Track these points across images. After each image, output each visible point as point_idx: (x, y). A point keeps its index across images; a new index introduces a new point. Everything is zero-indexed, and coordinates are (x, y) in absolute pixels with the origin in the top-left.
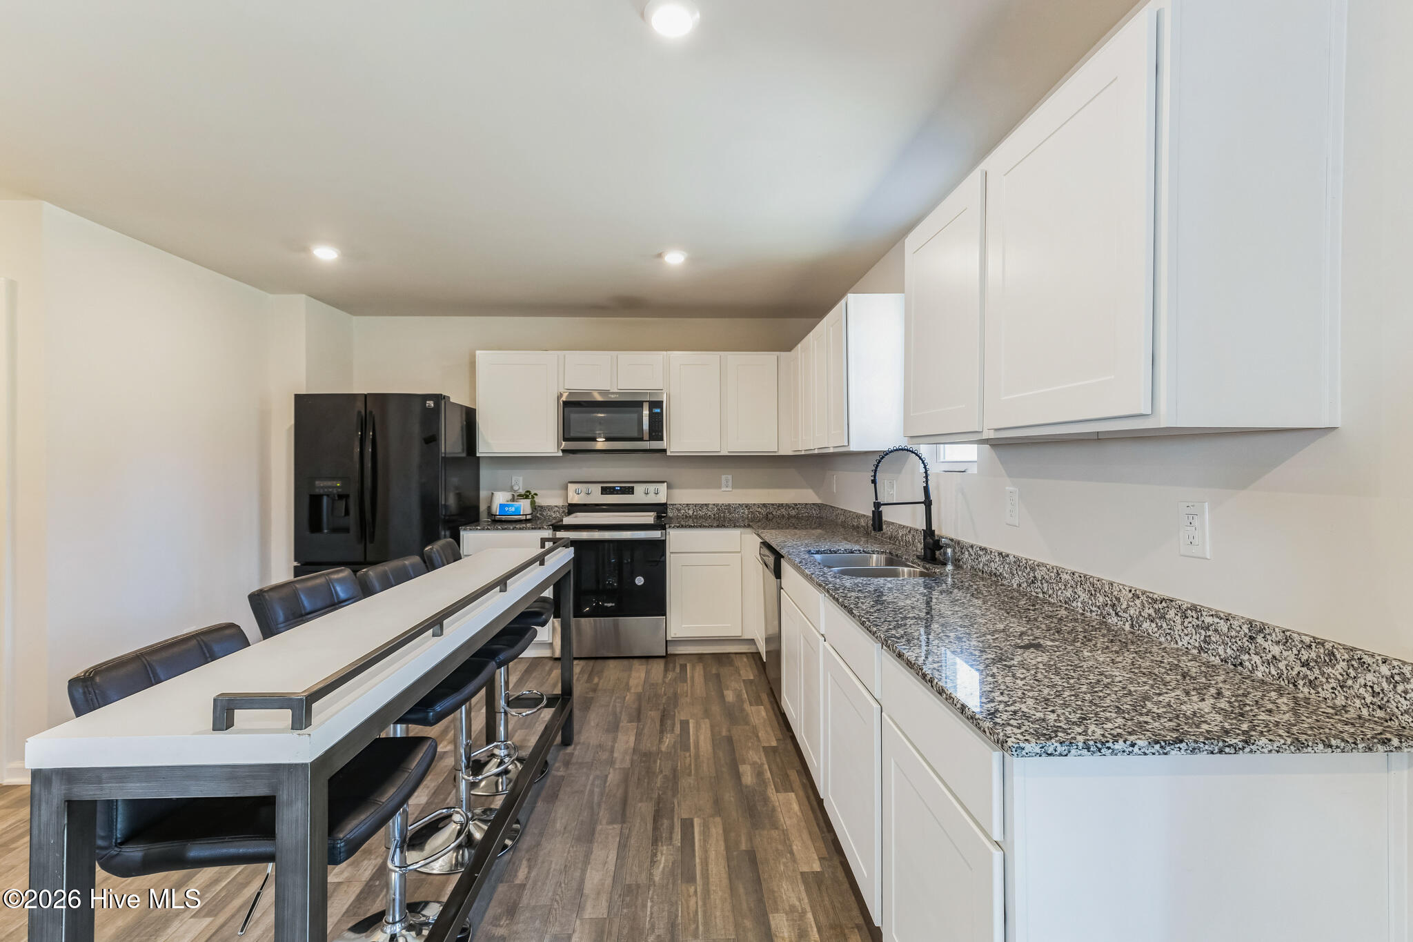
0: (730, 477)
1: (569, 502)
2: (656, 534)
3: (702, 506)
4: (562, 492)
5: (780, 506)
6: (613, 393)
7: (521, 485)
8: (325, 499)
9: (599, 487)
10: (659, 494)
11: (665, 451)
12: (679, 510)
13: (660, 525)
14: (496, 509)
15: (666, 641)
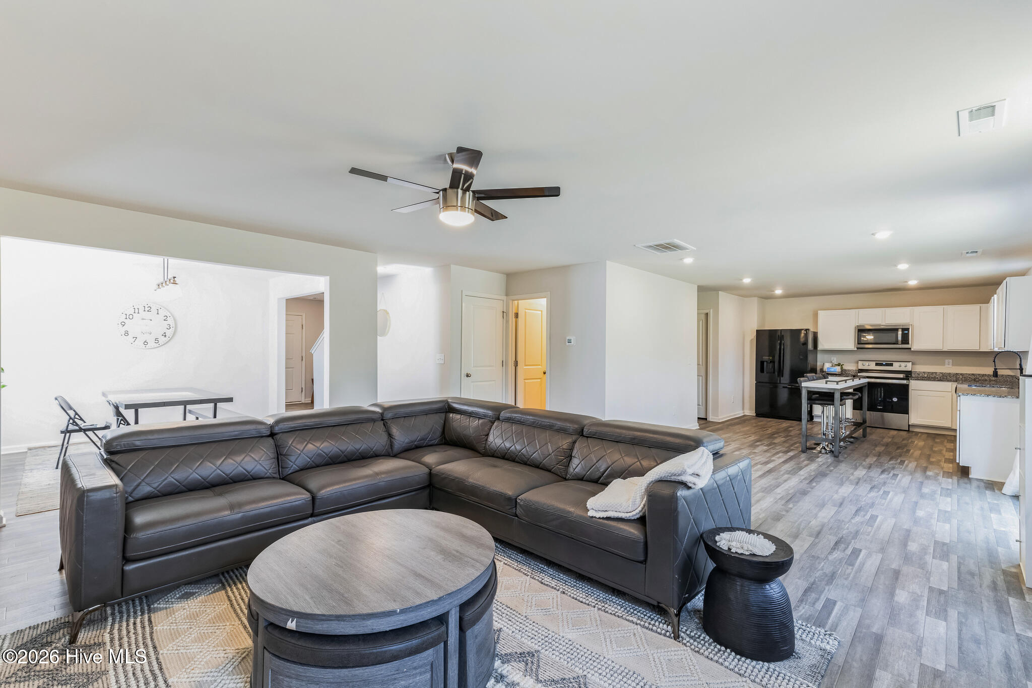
0: (951, 361)
1: (859, 368)
2: (905, 382)
3: (933, 373)
4: (856, 365)
5: (983, 375)
6: (883, 325)
7: (835, 360)
8: (765, 363)
9: (874, 363)
10: (909, 367)
11: (910, 349)
12: (919, 374)
13: (907, 378)
14: (825, 369)
15: (909, 425)
